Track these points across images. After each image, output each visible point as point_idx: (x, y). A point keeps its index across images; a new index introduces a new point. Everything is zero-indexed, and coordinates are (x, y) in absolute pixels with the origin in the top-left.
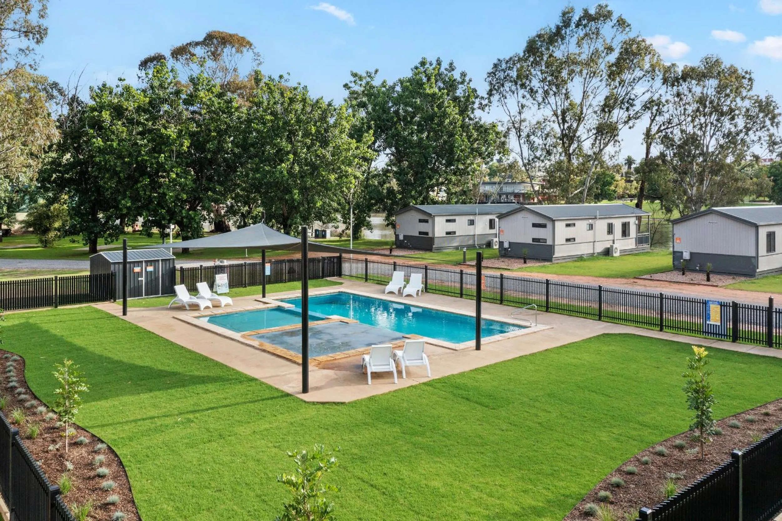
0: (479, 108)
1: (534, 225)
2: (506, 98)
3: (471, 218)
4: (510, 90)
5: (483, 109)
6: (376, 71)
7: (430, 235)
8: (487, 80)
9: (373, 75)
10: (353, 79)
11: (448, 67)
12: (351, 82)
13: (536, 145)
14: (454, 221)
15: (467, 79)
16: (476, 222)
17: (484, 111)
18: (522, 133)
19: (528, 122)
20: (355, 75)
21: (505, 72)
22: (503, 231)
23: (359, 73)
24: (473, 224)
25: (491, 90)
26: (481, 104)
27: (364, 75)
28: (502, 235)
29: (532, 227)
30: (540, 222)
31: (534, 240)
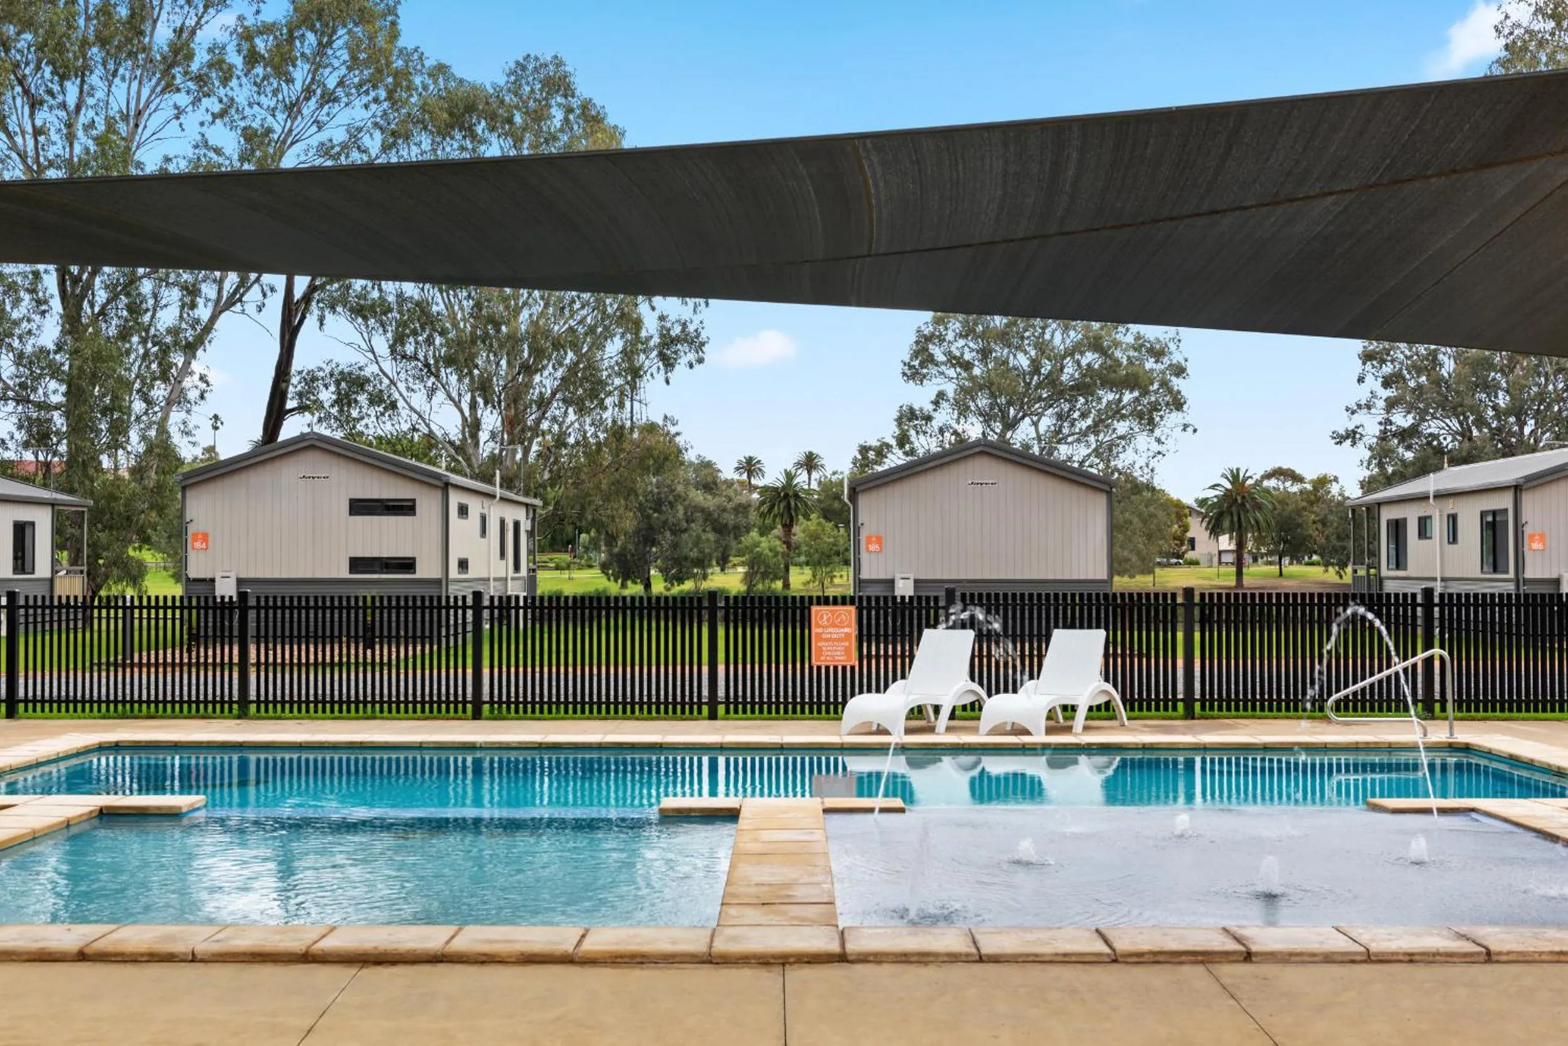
1: (359, 507)
22: (204, 537)
28: (202, 554)
29: (351, 514)
30: (385, 496)
31: (357, 564)
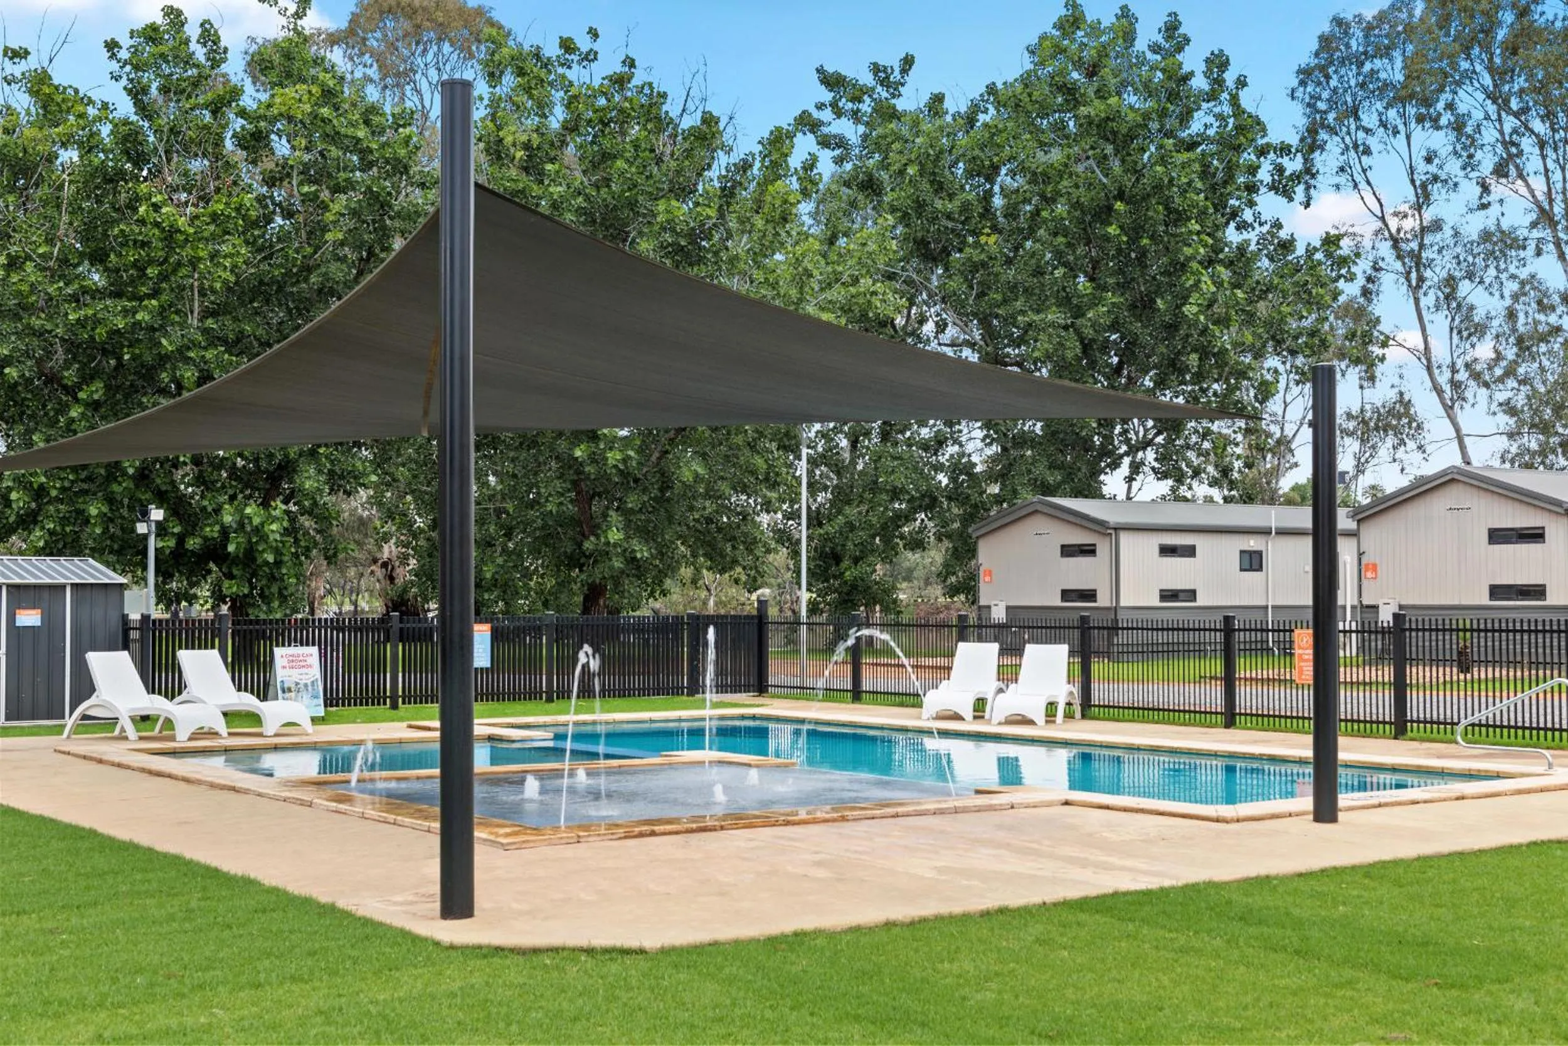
0: (1273, 187)
1: (1497, 536)
2: (1367, 151)
3: (1253, 543)
4: (1383, 124)
5: (1288, 195)
6: (908, 62)
7: (1104, 600)
8: (1299, 93)
9: (896, 75)
10: (827, 96)
11: (1159, 39)
12: (820, 106)
13: (1478, 316)
14: (1189, 551)
15: (1230, 77)
16: (1269, 560)
17: (1291, 199)
18: (1428, 273)
19: (1448, 232)
20: (832, 81)
21: (1361, 65)
22: (1374, 568)
23: (848, 72)
24: (1260, 568)
25: (1312, 131)
26: (1280, 169)
27: (867, 79)
28: (1372, 582)
29: (1490, 543)
30: (1518, 524)
31: (1496, 591)
